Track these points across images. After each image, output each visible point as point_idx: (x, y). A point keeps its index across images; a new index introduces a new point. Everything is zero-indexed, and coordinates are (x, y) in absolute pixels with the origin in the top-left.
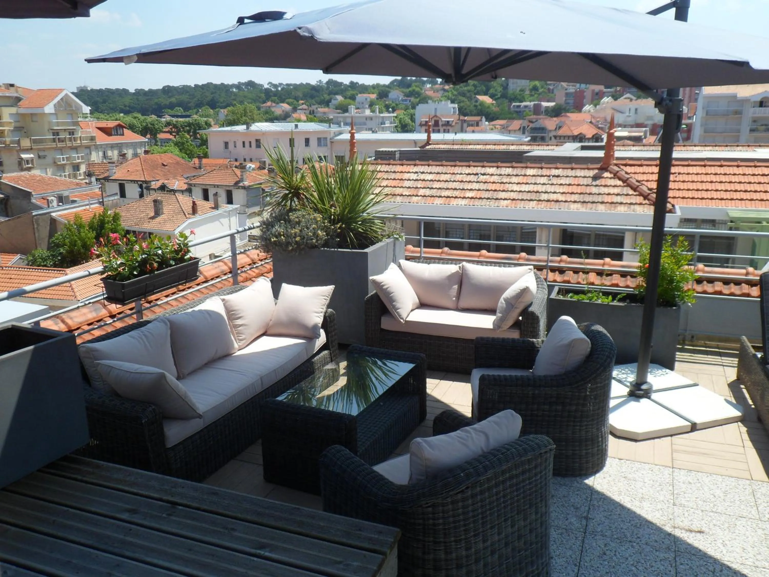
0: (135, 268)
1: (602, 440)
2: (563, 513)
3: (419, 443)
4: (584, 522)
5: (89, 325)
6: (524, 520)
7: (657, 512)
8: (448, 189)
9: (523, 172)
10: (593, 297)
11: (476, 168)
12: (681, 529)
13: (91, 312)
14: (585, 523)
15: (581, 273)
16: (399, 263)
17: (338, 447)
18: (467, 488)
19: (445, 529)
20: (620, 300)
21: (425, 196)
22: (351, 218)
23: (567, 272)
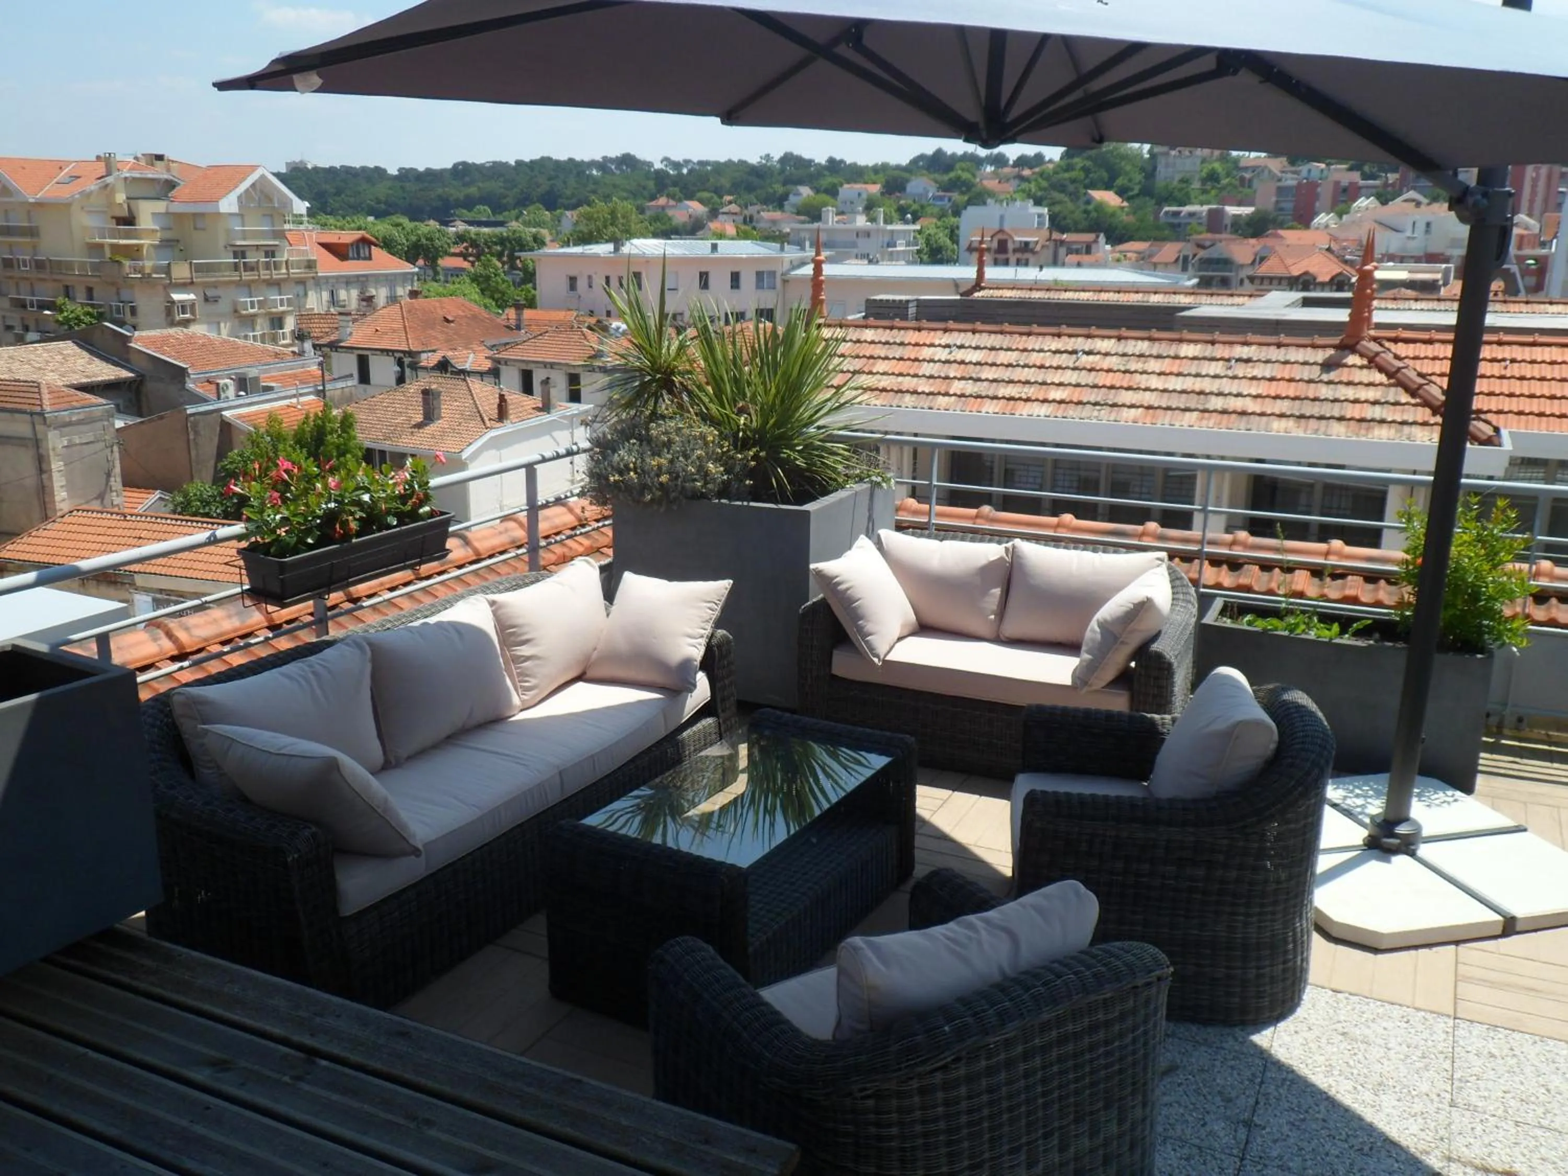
0: (308, 532)
2: (1196, 1109)
3: (856, 949)
4: (1242, 1134)
5: (224, 643)
6: (1091, 1137)
7: (1412, 1120)
8: (1011, 382)
9: (1172, 350)
10: (1297, 625)
11: (1073, 339)
12: (1465, 1165)
14: (1244, 1137)
15: (1277, 570)
16: (879, 536)
17: (690, 941)
18: (957, 1060)
19: (903, 1149)
20: (1358, 634)
21: (962, 395)
22: (782, 437)
23: (1246, 566)
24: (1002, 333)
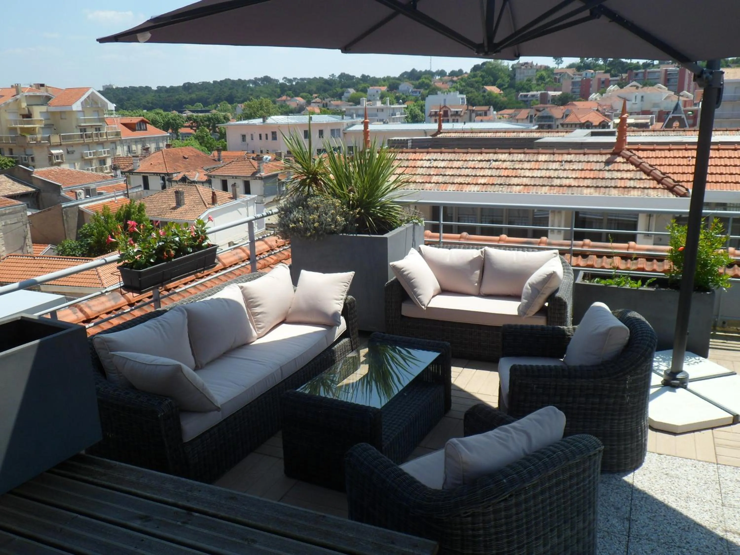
0: (151, 256)
1: (642, 434)
2: (603, 514)
3: (455, 445)
4: (627, 524)
5: (108, 313)
6: (571, 530)
7: (705, 513)
9: (535, 158)
10: (621, 282)
11: (488, 155)
12: (734, 533)
13: (109, 300)
14: (628, 526)
15: (605, 257)
16: (420, 248)
17: (364, 445)
18: (511, 496)
19: (486, 541)
20: (650, 285)
21: (438, 183)
22: (370, 203)
23: (590, 256)
24: (454, 153)
